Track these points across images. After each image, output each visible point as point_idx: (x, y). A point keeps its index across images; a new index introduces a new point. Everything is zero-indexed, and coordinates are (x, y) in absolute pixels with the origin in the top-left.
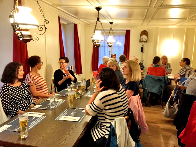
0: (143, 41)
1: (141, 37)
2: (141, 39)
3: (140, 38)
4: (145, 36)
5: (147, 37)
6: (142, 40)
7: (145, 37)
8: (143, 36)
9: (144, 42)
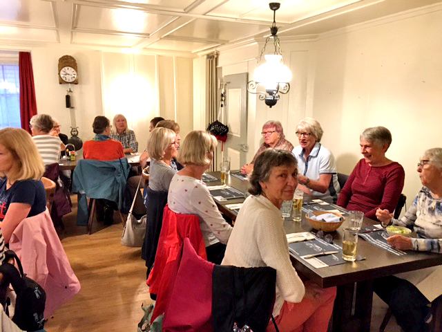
0: (67, 81)
1: (62, 72)
2: (62, 76)
3: (59, 74)
4: (70, 68)
5: (77, 71)
6: (64, 79)
7: (70, 70)
8: (66, 68)
9: (70, 83)
